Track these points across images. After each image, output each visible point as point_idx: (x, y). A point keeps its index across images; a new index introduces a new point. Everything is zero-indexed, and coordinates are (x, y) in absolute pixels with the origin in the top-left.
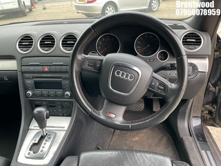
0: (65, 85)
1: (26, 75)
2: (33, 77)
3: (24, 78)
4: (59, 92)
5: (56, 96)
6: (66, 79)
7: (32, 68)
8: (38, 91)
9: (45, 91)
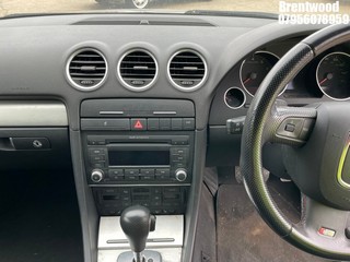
0: (176, 157)
1: (90, 137)
2: (107, 142)
3: (85, 144)
4: (163, 169)
5: (155, 178)
6: (179, 144)
7: (105, 122)
8: (116, 169)
9: (132, 169)
